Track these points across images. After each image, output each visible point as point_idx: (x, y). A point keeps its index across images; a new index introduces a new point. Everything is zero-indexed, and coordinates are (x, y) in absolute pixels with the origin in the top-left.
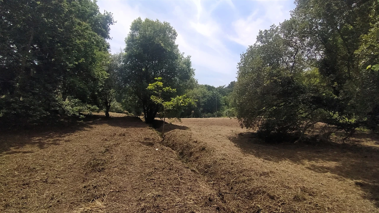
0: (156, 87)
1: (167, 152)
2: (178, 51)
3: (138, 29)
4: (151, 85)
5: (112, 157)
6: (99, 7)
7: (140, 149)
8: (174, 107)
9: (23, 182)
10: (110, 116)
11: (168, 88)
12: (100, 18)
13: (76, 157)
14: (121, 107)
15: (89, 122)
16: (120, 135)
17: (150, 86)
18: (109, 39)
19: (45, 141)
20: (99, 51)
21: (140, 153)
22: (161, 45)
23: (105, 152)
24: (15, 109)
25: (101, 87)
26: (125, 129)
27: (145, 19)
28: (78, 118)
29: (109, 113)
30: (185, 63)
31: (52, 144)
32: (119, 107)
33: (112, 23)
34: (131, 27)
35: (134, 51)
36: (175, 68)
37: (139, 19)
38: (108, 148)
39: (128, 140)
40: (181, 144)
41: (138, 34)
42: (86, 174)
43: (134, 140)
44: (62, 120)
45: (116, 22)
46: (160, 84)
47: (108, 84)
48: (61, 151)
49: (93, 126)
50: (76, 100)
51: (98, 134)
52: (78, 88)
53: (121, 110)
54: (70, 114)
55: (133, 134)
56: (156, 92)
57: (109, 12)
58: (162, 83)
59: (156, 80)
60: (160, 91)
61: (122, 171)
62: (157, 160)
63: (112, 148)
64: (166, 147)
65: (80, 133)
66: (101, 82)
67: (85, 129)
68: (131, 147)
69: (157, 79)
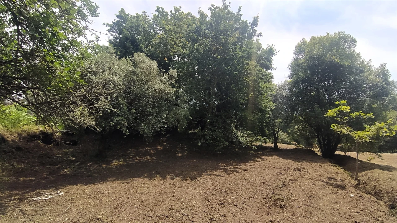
0: (339, 113)
1: (369, 202)
2: (363, 62)
3: (303, 51)
4: (331, 111)
5: (292, 194)
6: (261, 44)
7: (325, 190)
8: (372, 138)
9: (220, 201)
10: (278, 147)
11: (358, 113)
12: (264, 53)
13: (255, 187)
14: (288, 137)
15: (259, 153)
16: (295, 170)
17: (331, 113)
18: (273, 70)
19: (228, 168)
20: (264, 83)
21: (326, 196)
22: (335, 61)
23: (282, 187)
24: (207, 140)
25: (269, 117)
26: (299, 163)
27: (311, 38)
28: (250, 149)
29: (278, 144)
30: (378, 75)
31: (233, 171)
32: (285, 137)
33: (274, 54)
34: (294, 52)
35: (301, 76)
36: (361, 86)
37: (304, 40)
38: (285, 184)
39: (306, 177)
40: (389, 193)
41: (303, 56)
42: (269, 207)
43: (314, 177)
44: (237, 150)
45: (278, 52)
46: (346, 109)
47: (275, 114)
48: (242, 179)
49: (264, 157)
50: (249, 132)
51: (271, 167)
52: (250, 120)
53: (287, 141)
54: (244, 145)
55: (311, 170)
56: (339, 119)
57: (271, 45)
58: (348, 108)
59: (338, 105)
60: (345, 118)
61: (308, 214)
62: (355, 211)
63: (289, 184)
64: (366, 194)
65: (254, 163)
66: (268, 113)
67: (257, 160)
68: (312, 186)
69: (339, 103)
